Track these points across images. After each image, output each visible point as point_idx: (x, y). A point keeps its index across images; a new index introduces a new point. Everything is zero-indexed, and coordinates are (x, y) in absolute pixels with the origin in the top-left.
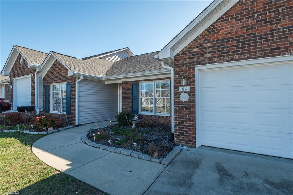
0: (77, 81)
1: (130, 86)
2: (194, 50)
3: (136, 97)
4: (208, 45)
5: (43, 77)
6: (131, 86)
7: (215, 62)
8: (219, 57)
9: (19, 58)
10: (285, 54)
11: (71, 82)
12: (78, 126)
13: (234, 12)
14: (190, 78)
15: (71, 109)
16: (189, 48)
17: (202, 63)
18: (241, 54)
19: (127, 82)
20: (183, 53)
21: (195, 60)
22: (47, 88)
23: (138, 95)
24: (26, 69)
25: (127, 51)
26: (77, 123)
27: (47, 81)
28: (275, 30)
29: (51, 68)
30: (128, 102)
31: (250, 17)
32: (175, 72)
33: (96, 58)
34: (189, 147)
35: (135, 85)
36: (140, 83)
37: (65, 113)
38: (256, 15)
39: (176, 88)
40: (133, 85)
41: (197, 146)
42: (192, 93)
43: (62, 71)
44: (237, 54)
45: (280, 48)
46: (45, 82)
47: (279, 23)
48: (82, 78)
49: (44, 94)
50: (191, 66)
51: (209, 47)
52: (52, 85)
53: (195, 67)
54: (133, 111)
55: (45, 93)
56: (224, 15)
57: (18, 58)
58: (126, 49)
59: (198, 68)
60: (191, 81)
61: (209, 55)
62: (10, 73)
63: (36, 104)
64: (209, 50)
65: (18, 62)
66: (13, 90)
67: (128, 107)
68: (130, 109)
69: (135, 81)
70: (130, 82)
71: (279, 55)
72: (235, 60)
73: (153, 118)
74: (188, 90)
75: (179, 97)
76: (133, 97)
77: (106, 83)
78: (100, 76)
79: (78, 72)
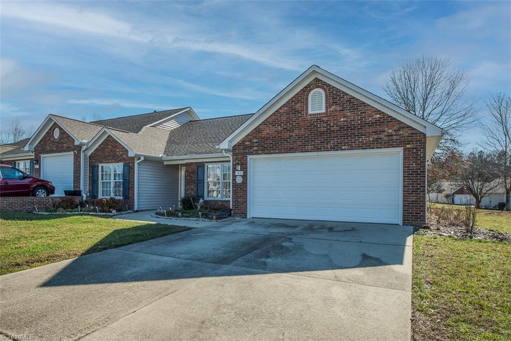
0: (136, 162)
1: (194, 167)
2: (246, 143)
3: (201, 180)
4: (255, 141)
5: (88, 155)
6: (196, 168)
7: (259, 154)
8: (262, 150)
9: (52, 129)
10: (296, 152)
11: (129, 163)
12: (137, 211)
13: (271, 120)
14: (243, 164)
15: (129, 193)
16: (243, 141)
17: (251, 154)
18: (274, 149)
19: (192, 164)
20: (239, 145)
21: (247, 151)
22: (93, 169)
23: (204, 178)
24: (64, 145)
25: (189, 112)
26: (136, 209)
27: (94, 161)
28: (291, 136)
29: (101, 145)
30: (192, 186)
31: (280, 125)
32: (233, 159)
33: (147, 128)
34: (243, 218)
35: (201, 166)
36: (206, 165)
37: (121, 198)
38: (283, 124)
39: (234, 172)
40: (198, 167)
41: (248, 217)
42: (245, 177)
43: (117, 150)
44: (272, 150)
45: (293, 148)
46: (91, 161)
47: (293, 132)
48: (142, 158)
49: (89, 176)
50: (245, 155)
51: (256, 142)
52: (100, 165)
53: (247, 157)
54: (198, 196)
55: (91, 175)
56: (265, 120)
57: (50, 129)
58: (188, 109)
59: (249, 157)
60: (244, 168)
61: (256, 148)
62: (35, 148)
63: (82, 188)
64: (256, 144)
65: (51, 135)
66: (40, 170)
67: (192, 192)
68: (194, 194)
69: (200, 162)
70: (195, 163)
71: (293, 152)
72: (276, 153)
73: (220, 203)
74: (242, 174)
75: (235, 179)
76: (198, 180)
77: (165, 163)
78: (161, 156)
79: (138, 153)
